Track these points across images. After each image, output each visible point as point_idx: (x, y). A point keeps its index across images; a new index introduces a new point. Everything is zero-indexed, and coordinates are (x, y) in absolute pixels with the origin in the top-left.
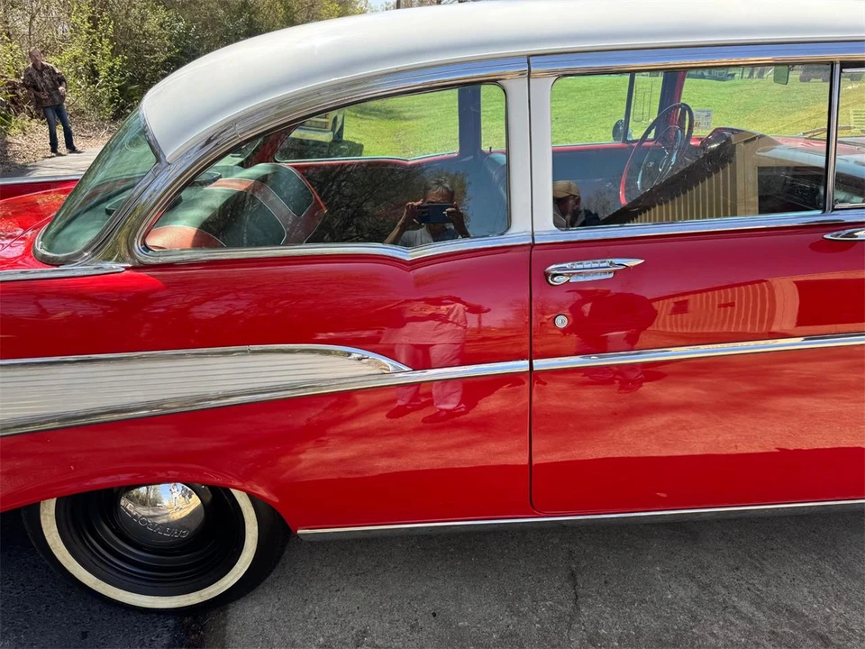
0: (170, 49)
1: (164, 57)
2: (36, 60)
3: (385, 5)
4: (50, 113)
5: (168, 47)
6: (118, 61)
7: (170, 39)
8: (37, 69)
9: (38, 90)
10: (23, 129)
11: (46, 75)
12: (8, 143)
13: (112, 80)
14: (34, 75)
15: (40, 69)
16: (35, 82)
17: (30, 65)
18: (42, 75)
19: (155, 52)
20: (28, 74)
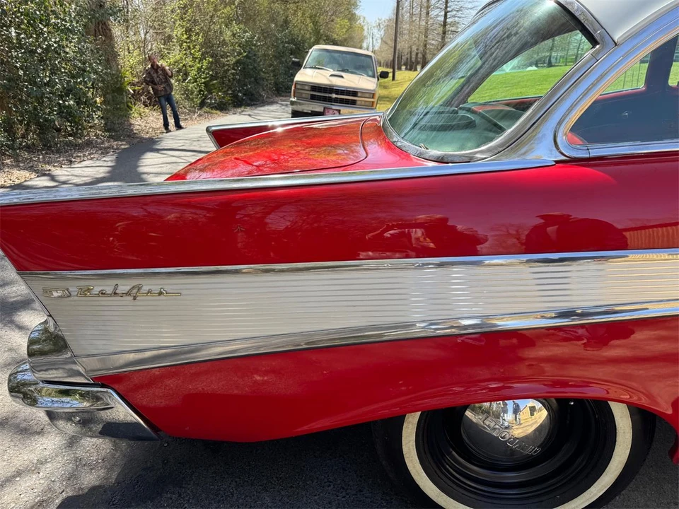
0: (240, 54)
1: (234, 60)
2: (154, 62)
3: (378, 21)
4: (163, 100)
5: (237, 52)
6: (205, 63)
7: (239, 46)
8: (154, 69)
9: (155, 84)
10: (140, 114)
11: (160, 72)
12: (131, 124)
13: (200, 77)
14: (152, 73)
15: (155, 68)
16: (152, 78)
17: (149, 66)
18: (157, 72)
19: (228, 56)
20: (148, 72)
